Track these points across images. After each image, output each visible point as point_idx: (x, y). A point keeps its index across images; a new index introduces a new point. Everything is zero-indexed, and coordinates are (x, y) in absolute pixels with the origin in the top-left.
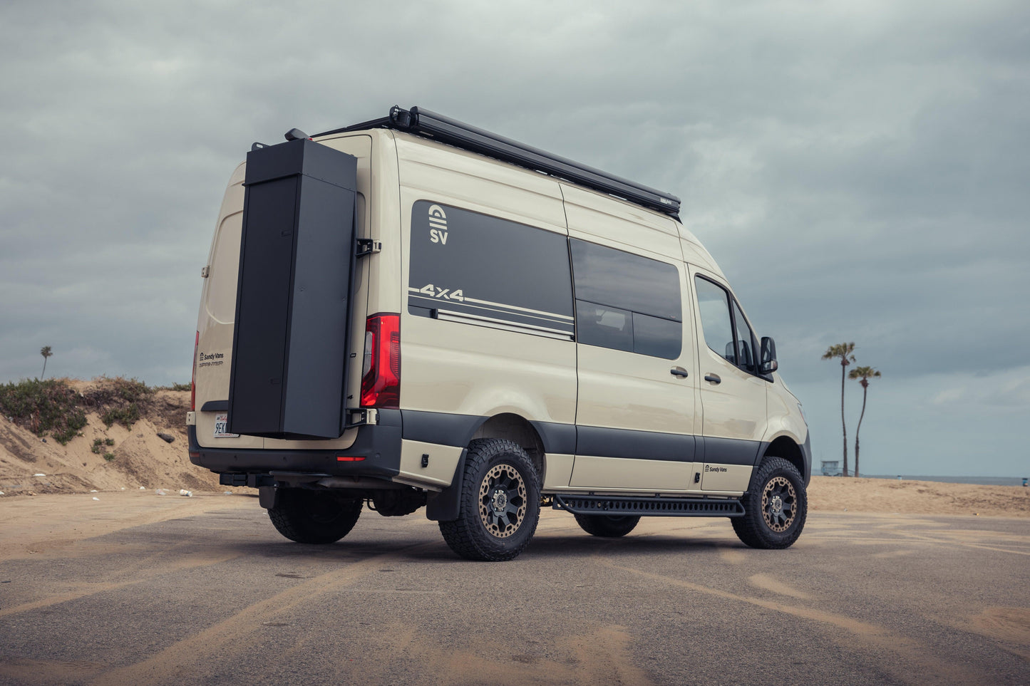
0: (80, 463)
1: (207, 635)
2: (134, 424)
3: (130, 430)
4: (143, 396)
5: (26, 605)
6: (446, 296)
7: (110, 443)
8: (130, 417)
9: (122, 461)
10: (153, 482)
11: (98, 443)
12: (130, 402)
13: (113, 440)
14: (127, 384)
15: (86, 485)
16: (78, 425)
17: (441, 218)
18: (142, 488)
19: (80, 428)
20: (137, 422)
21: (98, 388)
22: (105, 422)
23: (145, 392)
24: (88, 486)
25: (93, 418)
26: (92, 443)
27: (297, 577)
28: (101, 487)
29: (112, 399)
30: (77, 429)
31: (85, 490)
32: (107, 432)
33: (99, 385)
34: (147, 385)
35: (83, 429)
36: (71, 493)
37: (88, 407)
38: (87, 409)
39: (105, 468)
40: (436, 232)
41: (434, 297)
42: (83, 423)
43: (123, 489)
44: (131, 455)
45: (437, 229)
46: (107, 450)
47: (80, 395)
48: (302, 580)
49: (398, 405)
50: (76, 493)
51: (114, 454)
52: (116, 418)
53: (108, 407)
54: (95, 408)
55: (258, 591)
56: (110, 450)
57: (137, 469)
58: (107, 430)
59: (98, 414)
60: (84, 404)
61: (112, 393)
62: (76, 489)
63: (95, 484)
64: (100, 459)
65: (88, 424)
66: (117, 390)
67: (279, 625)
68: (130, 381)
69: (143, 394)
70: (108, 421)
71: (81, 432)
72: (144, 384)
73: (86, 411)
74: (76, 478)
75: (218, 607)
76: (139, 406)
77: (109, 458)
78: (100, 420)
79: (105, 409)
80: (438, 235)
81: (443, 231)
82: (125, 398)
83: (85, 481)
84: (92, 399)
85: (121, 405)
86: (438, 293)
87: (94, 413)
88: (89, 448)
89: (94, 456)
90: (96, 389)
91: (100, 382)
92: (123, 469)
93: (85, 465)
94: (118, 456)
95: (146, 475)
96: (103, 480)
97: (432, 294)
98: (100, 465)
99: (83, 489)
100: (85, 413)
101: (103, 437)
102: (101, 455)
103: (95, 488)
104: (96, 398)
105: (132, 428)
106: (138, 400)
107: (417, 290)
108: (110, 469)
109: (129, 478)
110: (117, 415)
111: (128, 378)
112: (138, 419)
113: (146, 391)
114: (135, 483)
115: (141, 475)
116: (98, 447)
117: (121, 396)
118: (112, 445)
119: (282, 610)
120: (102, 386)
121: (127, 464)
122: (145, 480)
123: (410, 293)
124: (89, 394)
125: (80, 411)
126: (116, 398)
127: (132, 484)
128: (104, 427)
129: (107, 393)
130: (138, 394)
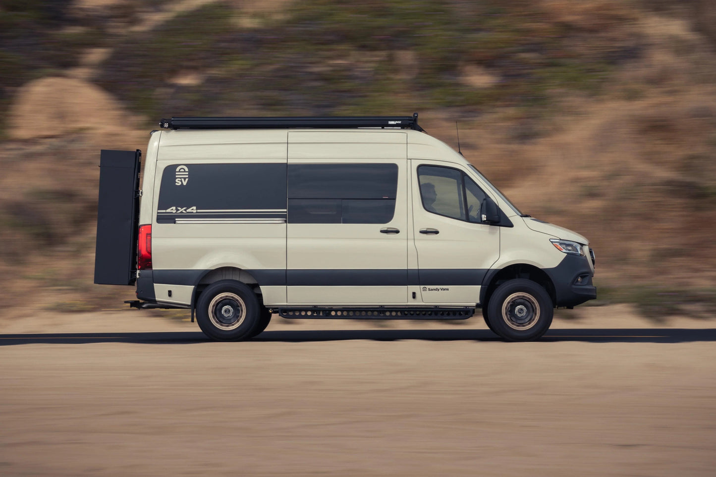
6: (184, 212)
17: (185, 171)
40: (180, 180)
41: (176, 213)
45: (181, 178)
49: (152, 268)
80: (181, 181)
81: (185, 179)
86: (178, 210)
97: (174, 211)
107: (164, 211)
123: (158, 213)
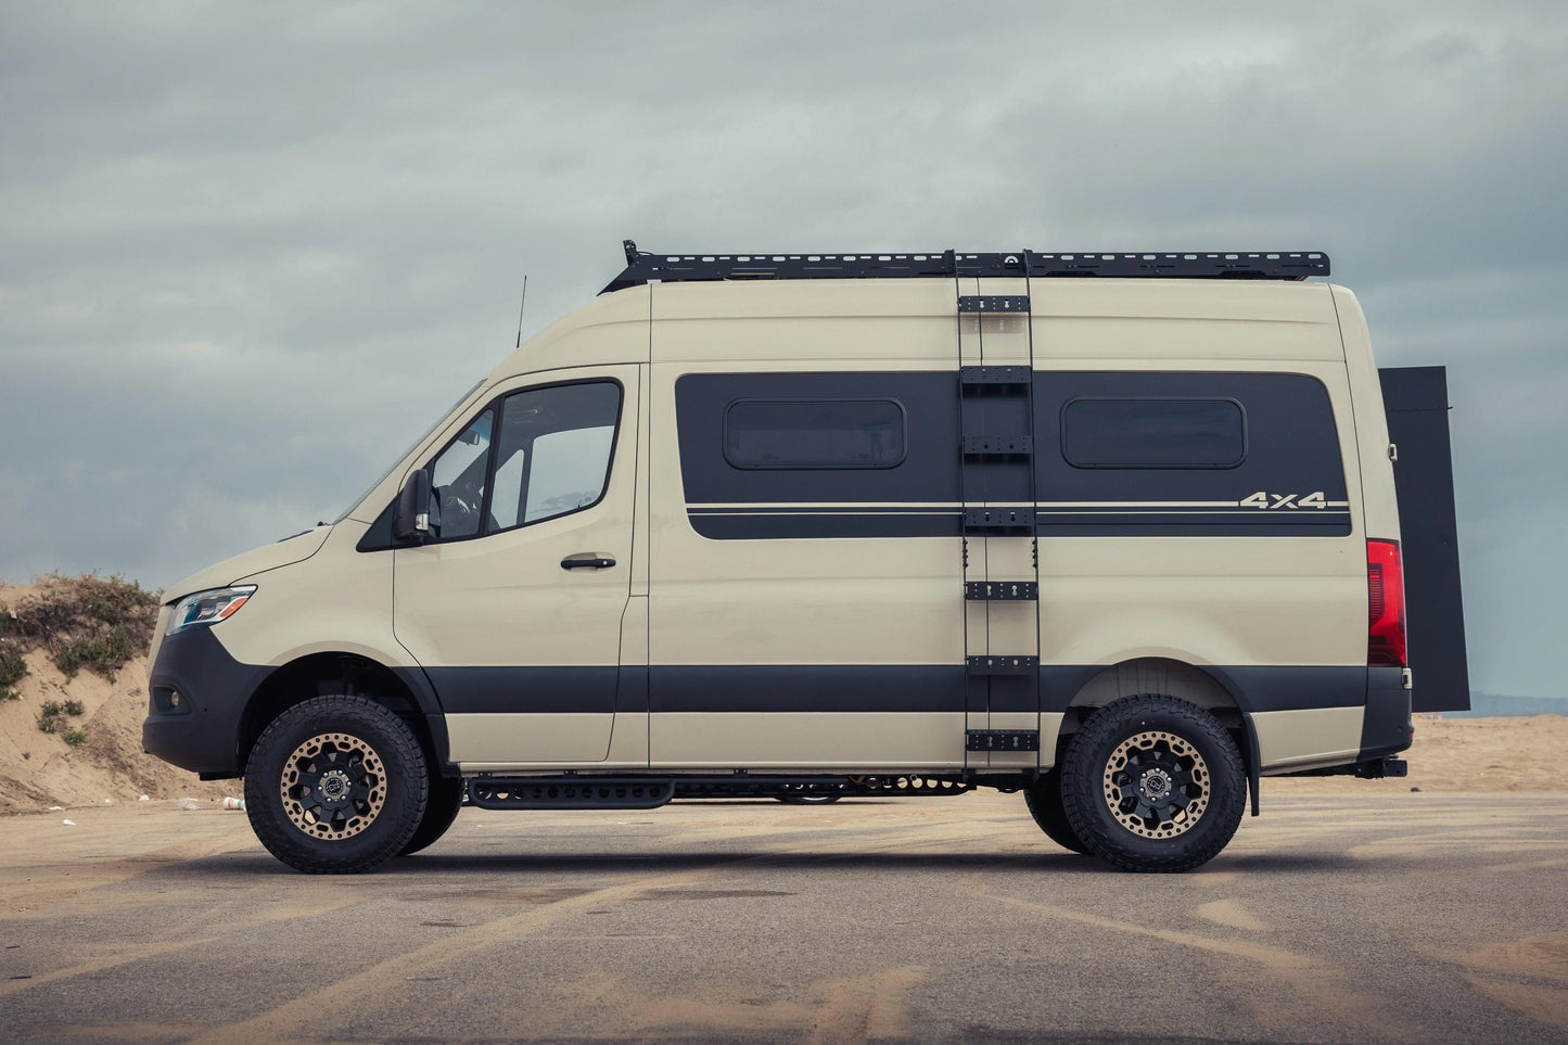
0: (17, 752)
1: (329, 993)
2: (120, 668)
3: (113, 682)
4: (136, 610)
5: (61, 971)
7: (74, 709)
8: (112, 655)
9: (101, 745)
10: (164, 785)
11: (51, 711)
12: (112, 624)
13: (80, 703)
14: (103, 588)
15: (37, 798)
16: (9, 677)
18: (145, 798)
19: (13, 683)
20: (127, 664)
21: (44, 599)
22: (61, 668)
23: (140, 603)
24: (42, 800)
25: (38, 661)
26: (40, 711)
27: (455, 926)
28: (66, 801)
29: (74, 621)
30: (7, 684)
31: (37, 807)
32: (68, 688)
33: (47, 593)
34: (144, 588)
35: (19, 683)
36: (13, 814)
37: (26, 638)
38: (24, 643)
39: (68, 761)
42: (19, 671)
43: (107, 801)
44: (118, 732)
46: (69, 725)
47: (9, 616)
48: (462, 928)
50: (24, 813)
51: (84, 732)
52: (84, 658)
53: (67, 637)
54: (40, 641)
55: (395, 944)
56: (76, 724)
57: (132, 761)
58: (68, 683)
59: (47, 653)
60: (19, 633)
61: (74, 609)
62: (19, 805)
63: (52, 795)
64: (55, 743)
65: (29, 674)
66: (84, 601)
67: (428, 979)
68: (108, 581)
69: (137, 608)
70: (68, 666)
71: (14, 691)
72: (137, 587)
73: (23, 648)
74: (17, 785)
75: (339, 964)
76: (129, 632)
77: (74, 740)
78: (53, 664)
79: (60, 641)
82: (102, 618)
83: (34, 789)
84: (34, 621)
85: (94, 631)
87: (39, 650)
88: (33, 723)
89: (44, 737)
90: (41, 602)
91: (48, 586)
92: (104, 762)
93: (27, 756)
94: (92, 735)
95: (151, 771)
96: (65, 786)
98: (57, 755)
99: (32, 805)
100: (21, 652)
101: (59, 699)
102: (57, 736)
103: (55, 802)
104: (41, 620)
105: (116, 676)
106: (127, 620)
108: (77, 762)
109: (118, 780)
110: (85, 652)
111: (104, 577)
112: (128, 658)
113: (142, 600)
114: (130, 789)
115: (141, 772)
116: (51, 718)
117: (93, 613)
118: (78, 713)
119: (431, 964)
120: (54, 593)
121: (112, 750)
122: (149, 781)
124: (27, 613)
125: (10, 649)
126: (81, 618)
127: (122, 791)
128: (61, 677)
129: (64, 608)
130: (126, 608)
